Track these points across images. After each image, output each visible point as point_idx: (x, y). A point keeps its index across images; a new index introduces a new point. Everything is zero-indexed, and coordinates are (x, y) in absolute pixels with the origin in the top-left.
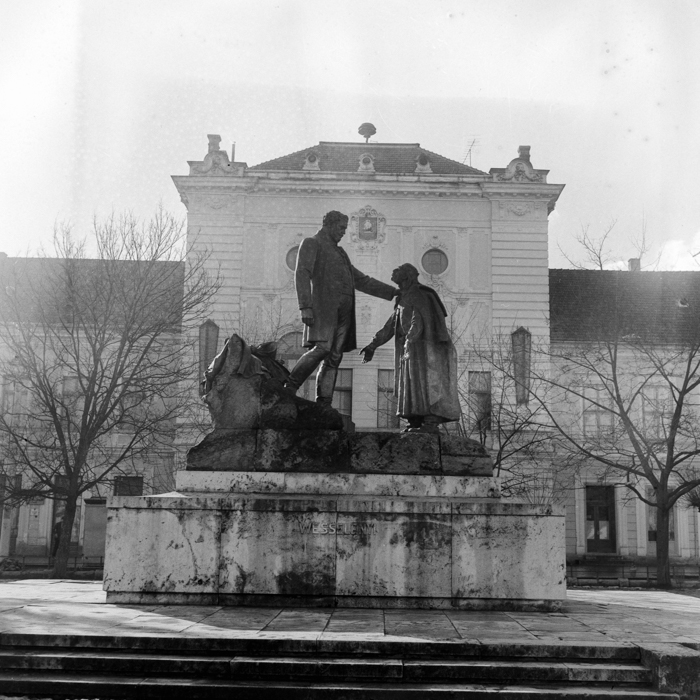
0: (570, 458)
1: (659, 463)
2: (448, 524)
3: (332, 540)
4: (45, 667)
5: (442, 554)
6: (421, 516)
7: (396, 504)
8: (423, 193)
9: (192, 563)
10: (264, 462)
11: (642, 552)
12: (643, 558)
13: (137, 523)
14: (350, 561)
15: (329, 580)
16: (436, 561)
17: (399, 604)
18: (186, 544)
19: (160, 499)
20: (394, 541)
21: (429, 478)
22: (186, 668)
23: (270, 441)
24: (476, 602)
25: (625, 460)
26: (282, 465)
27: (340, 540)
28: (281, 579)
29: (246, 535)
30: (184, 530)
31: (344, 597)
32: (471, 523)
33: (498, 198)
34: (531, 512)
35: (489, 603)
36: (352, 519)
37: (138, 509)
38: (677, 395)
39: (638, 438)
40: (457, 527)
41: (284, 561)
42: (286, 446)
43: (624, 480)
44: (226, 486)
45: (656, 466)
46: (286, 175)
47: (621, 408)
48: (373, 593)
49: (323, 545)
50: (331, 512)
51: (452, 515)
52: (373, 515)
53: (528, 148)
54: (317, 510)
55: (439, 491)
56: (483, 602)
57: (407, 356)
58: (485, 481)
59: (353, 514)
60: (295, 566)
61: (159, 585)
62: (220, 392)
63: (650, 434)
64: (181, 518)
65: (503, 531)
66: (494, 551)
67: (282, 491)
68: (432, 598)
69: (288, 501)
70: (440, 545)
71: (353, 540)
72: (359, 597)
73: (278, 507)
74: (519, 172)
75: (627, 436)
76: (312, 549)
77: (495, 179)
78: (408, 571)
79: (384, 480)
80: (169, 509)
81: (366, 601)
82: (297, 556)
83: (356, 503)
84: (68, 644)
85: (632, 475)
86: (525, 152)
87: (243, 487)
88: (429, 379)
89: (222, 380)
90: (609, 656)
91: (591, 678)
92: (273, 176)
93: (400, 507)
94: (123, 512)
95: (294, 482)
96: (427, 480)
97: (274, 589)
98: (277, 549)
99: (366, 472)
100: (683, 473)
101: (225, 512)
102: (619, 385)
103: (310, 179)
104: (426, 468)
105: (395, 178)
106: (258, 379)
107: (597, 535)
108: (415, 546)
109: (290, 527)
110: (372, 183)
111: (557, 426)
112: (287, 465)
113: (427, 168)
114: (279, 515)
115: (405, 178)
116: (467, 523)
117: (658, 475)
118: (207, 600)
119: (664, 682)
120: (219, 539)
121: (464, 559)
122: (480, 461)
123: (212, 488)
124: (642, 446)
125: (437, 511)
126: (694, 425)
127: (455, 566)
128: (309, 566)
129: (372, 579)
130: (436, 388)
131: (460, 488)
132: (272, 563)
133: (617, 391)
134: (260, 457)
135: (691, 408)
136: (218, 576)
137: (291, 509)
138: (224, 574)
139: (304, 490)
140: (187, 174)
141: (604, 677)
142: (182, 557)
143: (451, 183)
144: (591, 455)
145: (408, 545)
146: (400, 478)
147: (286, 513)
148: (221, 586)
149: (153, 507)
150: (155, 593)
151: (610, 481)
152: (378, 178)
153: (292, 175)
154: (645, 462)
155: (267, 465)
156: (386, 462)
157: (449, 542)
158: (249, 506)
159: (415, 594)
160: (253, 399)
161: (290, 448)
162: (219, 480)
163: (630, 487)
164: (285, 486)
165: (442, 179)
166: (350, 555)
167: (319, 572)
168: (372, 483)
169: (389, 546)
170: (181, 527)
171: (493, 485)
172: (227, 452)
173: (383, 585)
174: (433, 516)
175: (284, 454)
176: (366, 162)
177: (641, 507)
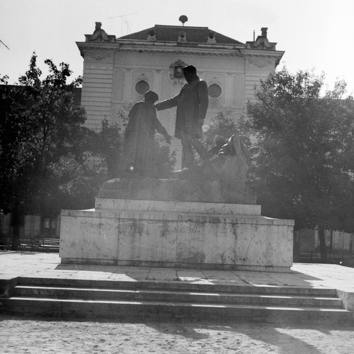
86: (98, 25)
176: (182, 36)
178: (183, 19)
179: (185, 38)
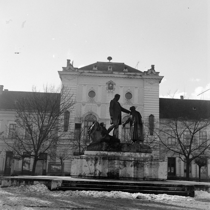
0: (165, 150)
1: (187, 152)
2: (143, 163)
3: (119, 166)
4: (73, 186)
5: (141, 169)
6: (137, 161)
7: (132, 158)
8: (126, 77)
9: (89, 170)
10: (103, 149)
11: (182, 176)
12: (182, 177)
13: (78, 161)
14: (122, 170)
15: (118, 174)
16: (140, 170)
17: (132, 179)
18: (88, 166)
19: (83, 156)
20: (131, 166)
21: (138, 153)
22: (99, 186)
23: (104, 145)
24: (148, 179)
25: (179, 151)
26: (107, 150)
27: (120, 166)
28: (108, 173)
29: (101, 164)
30: (88, 163)
31: (121, 177)
32: (148, 163)
33: (146, 79)
34: (160, 160)
35: (151, 179)
36: (123, 161)
37: (78, 158)
38: (192, 134)
39: (182, 145)
40: (145, 163)
41: (109, 170)
42: (108, 146)
43: (178, 156)
44: (95, 154)
45: (186, 152)
46: (88, 72)
47: (178, 137)
48: (127, 177)
49: (117, 167)
50: (118, 160)
51: (144, 161)
52: (127, 161)
53: (154, 66)
54: (115, 159)
55: (140, 156)
56: (150, 179)
57: (133, 127)
58: (150, 154)
59: (123, 160)
60: (111, 171)
61: (82, 174)
62: (93, 134)
63: (185, 144)
64: (87, 160)
65: (154, 164)
66: (152, 168)
67: (107, 155)
68: (139, 178)
69: (109, 157)
70: (141, 167)
71: (123, 166)
72: (124, 177)
73: (107, 158)
74: (152, 73)
75: (179, 145)
76: (114, 167)
77: (145, 74)
78: (134, 172)
79: (129, 153)
80: (84, 159)
81: (125, 178)
82: (111, 169)
83: (123, 158)
84: (76, 182)
85: (180, 155)
86: (153, 67)
87: (99, 154)
88: (138, 132)
89: (94, 131)
90: (176, 186)
91: (173, 190)
92: (85, 72)
93: (133, 159)
94: (75, 159)
95: (109, 154)
96: (138, 154)
97: (106, 175)
98: (107, 167)
99: (125, 152)
100: (193, 154)
101: (96, 160)
102: (178, 132)
103: (95, 73)
104: (137, 151)
105: (118, 73)
106: (102, 131)
107: (170, 171)
108: (136, 167)
109: (110, 163)
110: (112, 74)
111: (162, 142)
112: (108, 150)
113: (127, 70)
114: (107, 160)
115: (121, 73)
116: (147, 163)
117: (187, 155)
118: (92, 177)
119: (186, 190)
120: (95, 165)
121: (146, 170)
122: (149, 150)
123: (92, 154)
124: (183, 147)
125: (141, 160)
126: (196, 142)
127: (144, 172)
128: (114, 171)
129: (127, 174)
130: (139, 134)
131: (145, 155)
132: (106, 170)
133: (177, 133)
134: (102, 148)
135: (195, 138)
136: (95, 173)
137: (110, 159)
138: (96, 172)
139: (111, 155)
140: (62, 71)
141: (175, 189)
142: (87, 168)
143: (133, 75)
144: (170, 149)
145: (134, 167)
146: (132, 153)
147: (109, 160)
148: (95, 175)
149: (81, 158)
150: (82, 176)
151: (175, 156)
152: (114, 73)
153: (90, 72)
154: (184, 151)
155: (104, 150)
156: (129, 149)
157: (143, 167)
158: (101, 158)
159: (136, 177)
160: (100, 135)
161: (109, 146)
162: (93, 153)
163: (180, 157)
164: (108, 154)
165: (131, 74)
166: (122, 169)
167: (116, 172)
168: (126, 154)
169: (130, 167)
170: (87, 162)
171: (152, 155)
172: (95, 147)
173: (129, 175)
174: (140, 161)
175: (107, 147)
176: (110, 68)
177: (182, 163)
178: (110, 58)
179: (111, 69)
